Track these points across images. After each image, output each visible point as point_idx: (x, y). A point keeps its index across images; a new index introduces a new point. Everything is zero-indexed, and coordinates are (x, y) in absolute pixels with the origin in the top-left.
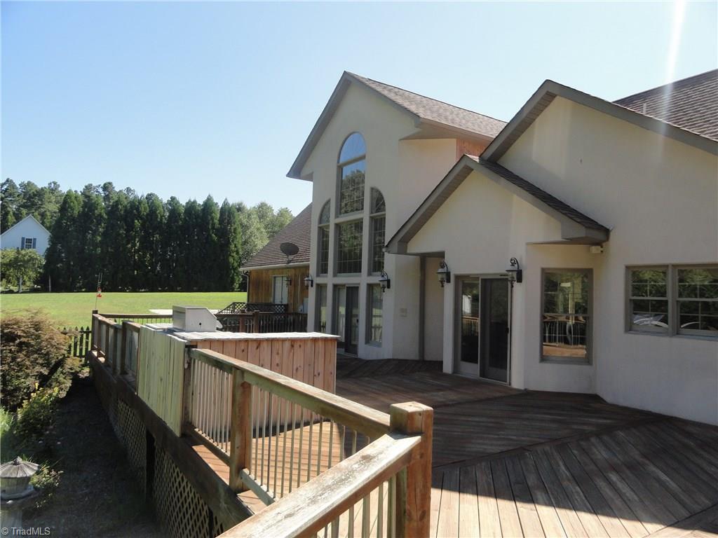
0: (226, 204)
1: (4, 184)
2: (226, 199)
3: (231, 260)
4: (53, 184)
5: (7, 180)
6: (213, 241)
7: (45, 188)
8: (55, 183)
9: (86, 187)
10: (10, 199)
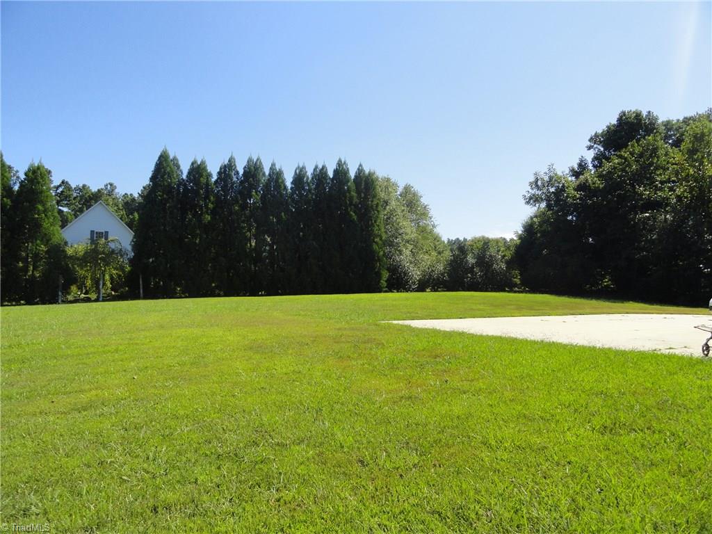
0: (360, 170)
1: (60, 186)
2: (361, 165)
3: (375, 247)
4: (109, 186)
5: (63, 182)
6: (353, 221)
7: (102, 189)
8: (111, 185)
9: (144, 187)
10: (66, 202)
